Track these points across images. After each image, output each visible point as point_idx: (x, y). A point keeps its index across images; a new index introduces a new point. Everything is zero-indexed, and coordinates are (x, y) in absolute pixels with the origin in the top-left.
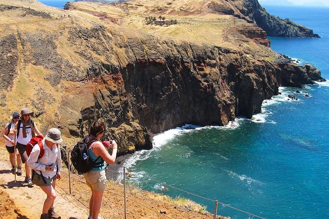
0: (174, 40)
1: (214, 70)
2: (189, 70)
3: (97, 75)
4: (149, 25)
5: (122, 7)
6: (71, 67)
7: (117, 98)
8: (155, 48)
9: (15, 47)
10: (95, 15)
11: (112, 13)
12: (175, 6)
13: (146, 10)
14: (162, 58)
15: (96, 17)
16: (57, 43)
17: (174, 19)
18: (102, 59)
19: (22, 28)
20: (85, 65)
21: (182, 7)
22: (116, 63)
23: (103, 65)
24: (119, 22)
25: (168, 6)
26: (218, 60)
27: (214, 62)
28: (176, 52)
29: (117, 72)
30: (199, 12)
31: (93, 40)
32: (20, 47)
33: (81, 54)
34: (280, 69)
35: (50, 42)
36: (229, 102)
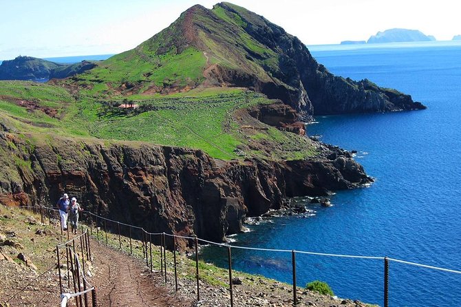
1: (159, 178)
2: (122, 181)
5: (68, 87)
10: (19, 105)
12: (156, 77)
13: (107, 88)
14: (82, 169)
15: (21, 108)
22: (17, 181)
24: (58, 114)
25: (145, 78)
26: (166, 165)
27: (160, 168)
28: (101, 160)
29: (20, 191)
34: (290, 169)
36: (185, 220)
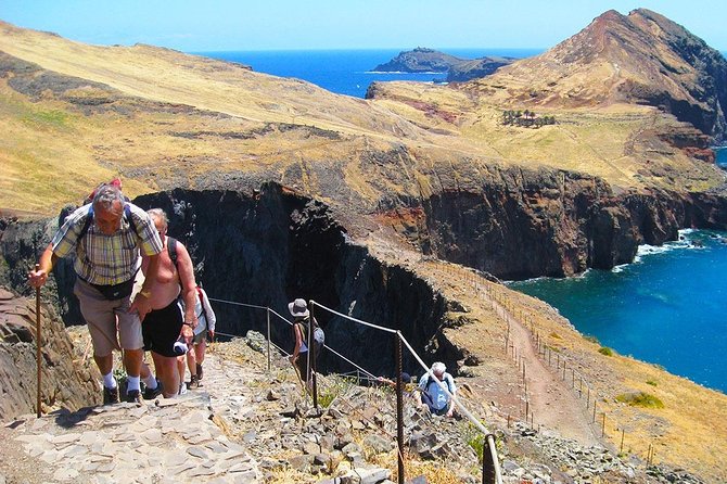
0: (500, 163)
1: (554, 202)
2: (516, 202)
3: (391, 208)
4: (507, 126)
5: (468, 91)
6: (360, 199)
7: (416, 235)
8: (470, 174)
9: (300, 177)
10: (418, 108)
11: (448, 102)
12: (561, 87)
13: (509, 96)
14: (478, 187)
15: (419, 112)
16: (346, 171)
17: (550, 116)
18: (399, 189)
19: (307, 154)
20: (378, 196)
21: (572, 90)
22: (416, 194)
23: (400, 196)
24: (457, 121)
25: (549, 88)
26: (562, 189)
27: (556, 191)
28: (499, 179)
29: (417, 205)
30: (601, 100)
31: (389, 166)
32: (305, 177)
33: (373, 184)
34: (691, 201)
35: (338, 171)
36: (575, 246)
